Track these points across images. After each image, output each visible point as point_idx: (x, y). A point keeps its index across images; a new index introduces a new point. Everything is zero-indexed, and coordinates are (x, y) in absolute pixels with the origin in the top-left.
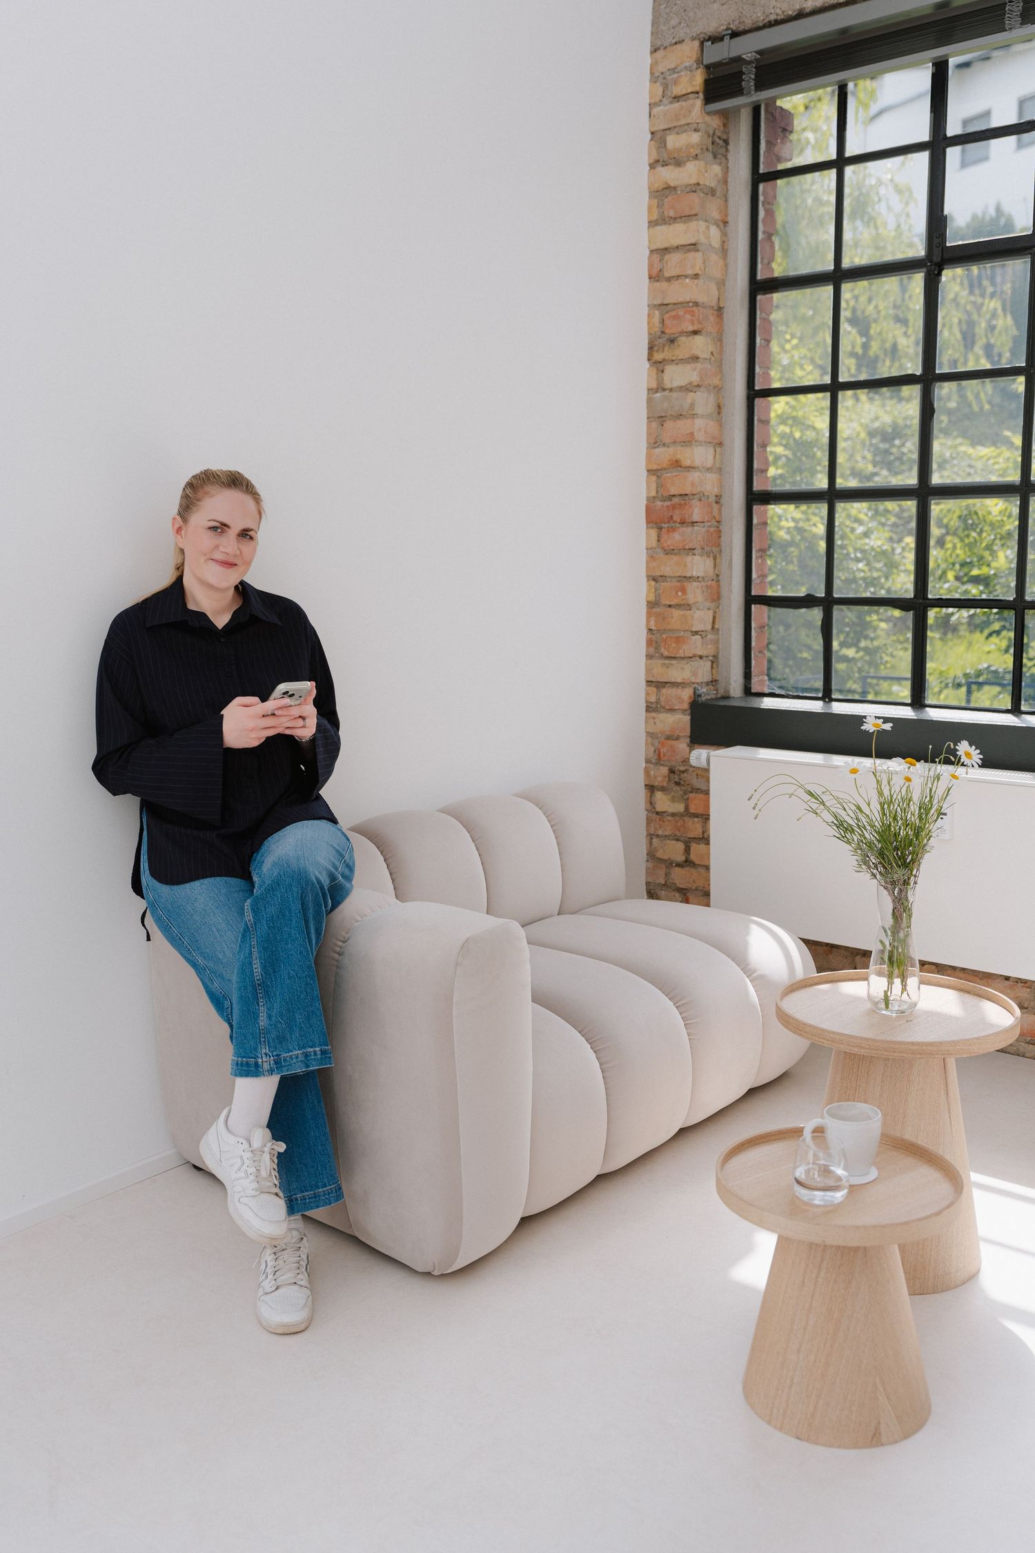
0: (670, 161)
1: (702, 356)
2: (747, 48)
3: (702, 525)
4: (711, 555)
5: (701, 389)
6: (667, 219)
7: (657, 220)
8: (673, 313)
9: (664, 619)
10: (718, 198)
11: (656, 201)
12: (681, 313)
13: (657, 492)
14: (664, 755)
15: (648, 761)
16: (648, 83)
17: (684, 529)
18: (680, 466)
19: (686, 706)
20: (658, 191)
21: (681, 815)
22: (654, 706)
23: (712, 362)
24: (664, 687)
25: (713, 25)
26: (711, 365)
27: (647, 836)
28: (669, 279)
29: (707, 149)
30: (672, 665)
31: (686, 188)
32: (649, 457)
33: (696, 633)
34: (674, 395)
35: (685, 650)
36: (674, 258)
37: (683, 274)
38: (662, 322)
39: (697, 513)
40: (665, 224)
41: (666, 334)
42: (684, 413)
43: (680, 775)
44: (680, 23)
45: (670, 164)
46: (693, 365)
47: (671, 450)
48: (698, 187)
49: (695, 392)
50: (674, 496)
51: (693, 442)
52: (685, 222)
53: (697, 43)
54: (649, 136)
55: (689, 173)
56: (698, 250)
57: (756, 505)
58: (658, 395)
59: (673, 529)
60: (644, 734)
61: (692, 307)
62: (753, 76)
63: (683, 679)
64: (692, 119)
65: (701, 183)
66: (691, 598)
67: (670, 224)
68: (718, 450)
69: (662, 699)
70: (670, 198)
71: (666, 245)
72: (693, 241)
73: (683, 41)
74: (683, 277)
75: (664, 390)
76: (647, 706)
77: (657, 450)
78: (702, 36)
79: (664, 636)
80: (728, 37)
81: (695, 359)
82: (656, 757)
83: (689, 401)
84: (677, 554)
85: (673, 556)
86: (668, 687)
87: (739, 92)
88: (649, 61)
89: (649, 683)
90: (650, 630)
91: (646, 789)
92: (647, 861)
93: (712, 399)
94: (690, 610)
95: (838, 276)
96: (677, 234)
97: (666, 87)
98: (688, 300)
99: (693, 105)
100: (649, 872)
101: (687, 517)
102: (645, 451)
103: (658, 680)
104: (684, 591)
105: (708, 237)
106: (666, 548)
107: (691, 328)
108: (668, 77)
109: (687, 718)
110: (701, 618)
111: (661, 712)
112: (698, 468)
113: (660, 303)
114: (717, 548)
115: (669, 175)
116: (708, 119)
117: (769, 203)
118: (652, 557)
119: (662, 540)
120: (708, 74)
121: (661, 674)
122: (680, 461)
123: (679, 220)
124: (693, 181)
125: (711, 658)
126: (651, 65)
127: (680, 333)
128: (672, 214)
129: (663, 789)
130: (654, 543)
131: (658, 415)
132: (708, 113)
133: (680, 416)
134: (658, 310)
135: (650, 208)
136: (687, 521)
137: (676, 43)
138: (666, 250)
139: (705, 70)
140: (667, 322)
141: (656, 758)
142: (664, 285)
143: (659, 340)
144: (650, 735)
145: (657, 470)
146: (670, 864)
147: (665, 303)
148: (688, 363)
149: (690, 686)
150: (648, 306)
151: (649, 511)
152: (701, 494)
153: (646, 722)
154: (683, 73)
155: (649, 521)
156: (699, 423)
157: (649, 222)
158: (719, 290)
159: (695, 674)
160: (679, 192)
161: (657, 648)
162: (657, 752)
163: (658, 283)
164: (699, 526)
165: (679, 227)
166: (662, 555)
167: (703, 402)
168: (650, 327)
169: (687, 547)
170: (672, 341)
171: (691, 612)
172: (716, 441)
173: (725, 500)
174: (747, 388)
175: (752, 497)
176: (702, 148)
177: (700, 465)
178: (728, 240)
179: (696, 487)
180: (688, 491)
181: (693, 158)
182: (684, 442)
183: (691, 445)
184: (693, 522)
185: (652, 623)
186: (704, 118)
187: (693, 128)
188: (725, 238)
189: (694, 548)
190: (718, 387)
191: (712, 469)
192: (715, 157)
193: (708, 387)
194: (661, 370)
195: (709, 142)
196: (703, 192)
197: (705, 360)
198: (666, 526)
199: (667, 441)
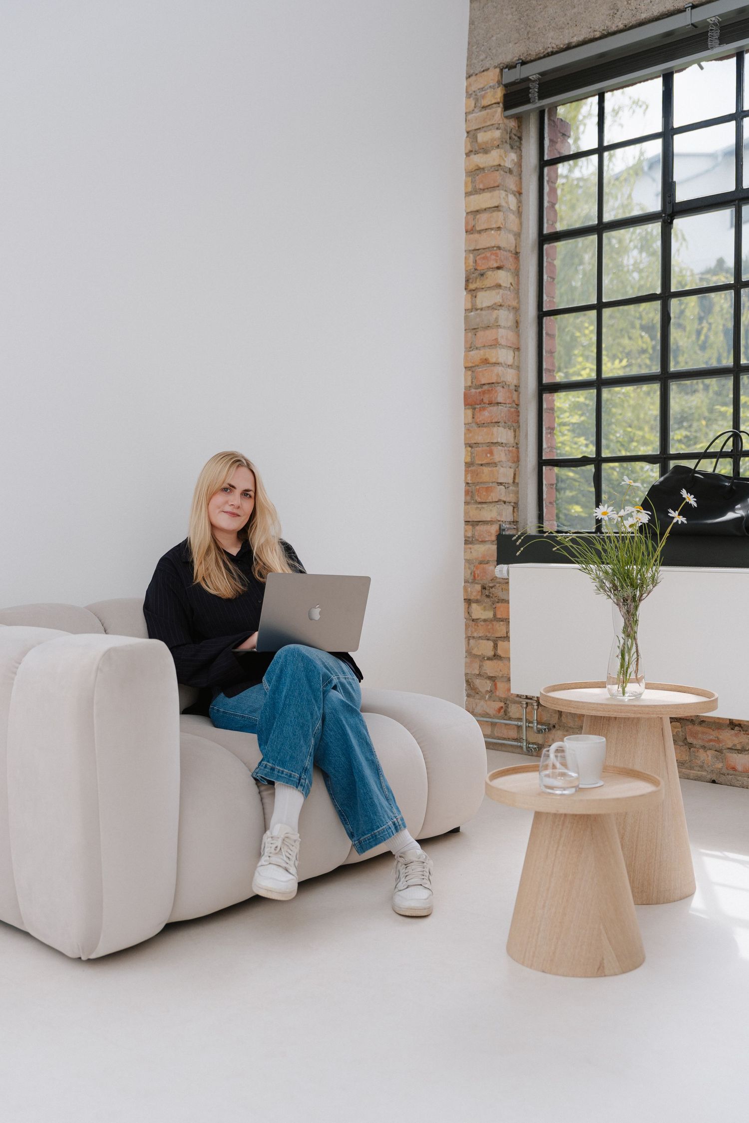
0: (480, 150)
1: (504, 285)
2: (532, 71)
3: (505, 405)
4: (512, 428)
5: (503, 308)
6: (478, 190)
7: (471, 191)
8: (483, 256)
9: (477, 475)
10: (514, 176)
11: (470, 178)
12: (488, 255)
13: (472, 383)
14: (478, 576)
15: (466, 581)
16: (464, 99)
17: (491, 408)
18: (488, 363)
19: (494, 538)
20: (471, 172)
21: (491, 621)
22: (470, 540)
23: (511, 290)
24: (477, 525)
25: (508, 58)
26: (510, 291)
27: (466, 638)
28: (480, 232)
29: (506, 142)
30: (483, 508)
31: (491, 168)
32: (466, 357)
33: (501, 484)
34: (484, 312)
35: (494, 496)
36: (484, 217)
37: (489, 227)
38: (475, 262)
39: (501, 395)
40: (477, 194)
41: (478, 270)
42: (491, 325)
43: (489, 590)
44: (486, 57)
45: (480, 153)
46: (497, 291)
47: (482, 352)
48: (500, 168)
49: (499, 310)
50: (484, 384)
51: (498, 345)
52: (490, 192)
53: (498, 70)
54: (466, 134)
55: (493, 158)
56: (500, 211)
57: (545, 393)
58: (472, 313)
59: (484, 409)
60: (464, 561)
61: (496, 250)
62: (536, 90)
63: (492, 518)
64: (495, 121)
65: (502, 164)
66: (496, 458)
67: (480, 194)
68: (516, 353)
69: (476, 534)
70: (480, 176)
71: (478, 208)
72: (496, 204)
73: (489, 69)
74: (490, 230)
75: (477, 310)
76: (465, 540)
77: (472, 353)
78: (502, 65)
79: (478, 487)
80: (520, 64)
81: (499, 286)
82: (472, 577)
83: (494, 316)
84: (486, 426)
85: (484, 428)
86: (481, 524)
87: (528, 101)
88: (465, 84)
89: (467, 522)
90: (467, 483)
91: (465, 602)
92: (466, 657)
93: (511, 316)
94: (496, 467)
95: (601, 228)
96: (485, 200)
97: (477, 100)
98: (493, 245)
99: (496, 112)
100: (467, 665)
101: (493, 399)
102: (463, 354)
103: (473, 520)
104: (491, 453)
105: (507, 203)
106: (479, 423)
107: (495, 265)
108: (479, 94)
109: (495, 547)
110: (505, 473)
111: (476, 544)
112: (501, 364)
113: (473, 249)
114: (516, 424)
115: (480, 160)
116: (507, 121)
117: (552, 182)
118: (469, 430)
119: (476, 417)
120: (506, 90)
121: (475, 515)
122: (488, 359)
123: (486, 190)
124: (496, 163)
125: (513, 504)
126: (466, 87)
127: (488, 269)
128: (481, 186)
129: (477, 601)
130: (470, 420)
131: (473, 328)
132: (507, 117)
133: (488, 327)
134: (472, 254)
135: (466, 184)
136: (493, 402)
137: (484, 71)
138: (477, 212)
139: (504, 88)
140: (478, 261)
141: (472, 579)
142: (476, 236)
143: (473, 275)
144: (468, 561)
145: (471, 367)
146: (483, 658)
147: (477, 248)
148: (494, 290)
149: (496, 523)
150: (465, 251)
151: (466, 396)
152: (504, 383)
153: (465, 552)
154: (488, 91)
155: (466, 405)
156: (502, 332)
157: (465, 193)
158: (516, 239)
159: (500, 514)
160: (486, 171)
161: (472, 497)
162: (473, 574)
163: (472, 235)
164: (502, 406)
165: (487, 195)
166: (476, 428)
167: (505, 317)
168: (466, 266)
169: (494, 421)
170: (482, 275)
171: (497, 468)
172: (515, 347)
173: (522, 390)
174: (537, 310)
175: (542, 387)
176: (503, 142)
177: (503, 362)
178: (522, 206)
179: (500, 378)
180: (494, 381)
181: (496, 147)
182: (491, 346)
183: (496, 347)
184: (498, 403)
185: (469, 478)
186: (503, 120)
187: (496, 128)
188: (519, 204)
189: (499, 421)
190: (516, 308)
191: (512, 366)
192: (512, 147)
193: (509, 307)
194: (474, 296)
195: (507, 137)
196: (504, 171)
197: (506, 288)
198: (478, 407)
199: (479, 345)
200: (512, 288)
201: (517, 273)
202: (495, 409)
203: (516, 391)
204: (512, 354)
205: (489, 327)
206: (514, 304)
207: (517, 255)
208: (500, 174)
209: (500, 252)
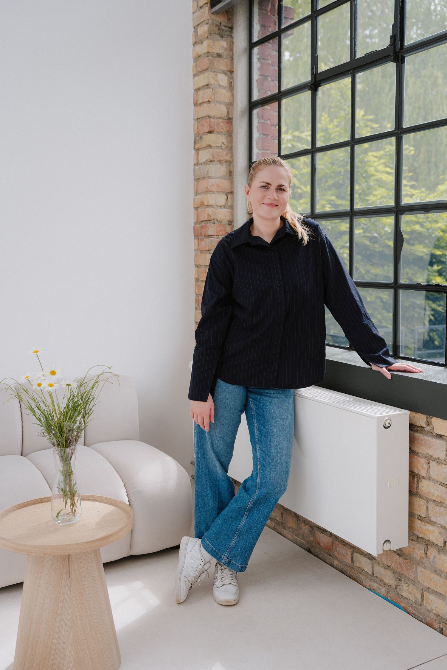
0: (199, 41)
1: (216, 145)
3: (217, 237)
5: (214, 163)
6: (198, 73)
7: (196, 73)
9: (200, 288)
10: (225, 59)
11: (195, 63)
12: (204, 122)
13: (197, 219)
18: (204, 205)
20: (196, 58)
23: (223, 148)
28: (200, 105)
29: (215, 33)
31: (204, 55)
32: (194, 199)
34: (202, 166)
36: (201, 92)
37: (204, 101)
38: (198, 128)
40: (197, 76)
41: (198, 134)
42: (205, 176)
45: (199, 43)
46: (209, 150)
47: (201, 197)
48: (209, 54)
49: (209, 165)
50: (203, 221)
51: (209, 192)
52: (204, 73)
55: (205, 47)
56: (210, 88)
58: (197, 167)
59: (202, 240)
61: (208, 119)
64: (206, 18)
65: (210, 52)
67: (199, 75)
68: (229, 196)
70: (199, 61)
71: (199, 86)
72: (206, 83)
74: (204, 103)
75: (200, 164)
77: (197, 197)
81: (210, 146)
83: (206, 170)
85: (203, 254)
90: (197, 294)
93: (224, 168)
95: (280, 96)
96: (202, 80)
97: (198, 3)
98: (206, 115)
99: (206, 10)
101: (206, 232)
102: (193, 198)
105: (217, 81)
106: (201, 250)
107: (207, 130)
112: (212, 206)
113: (197, 118)
115: (199, 49)
116: (213, 17)
118: (196, 254)
119: (199, 245)
122: (204, 202)
123: (202, 73)
124: (206, 51)
127: (204, 133)
128: (199, 70)
130: (197, 247)
131: (197, 178)
132: (213, 13)
134: (197, 121)
135: (193, 68)
136: (206, 235)
138: (198, 89)
142: (199, 107)
143: (197, 138)
145: (197, 208)
147: (199, 117)
148: (207, 149)
150: (194, 120)
151: (195, 230)
152: (215, 220)
155: (195, 236)
156: (213, 181)
160: (202, 58)
163: (196, 107)
164: (215, 238)
165: (202, 76)
166: (200, 254)
167: (217, 169)
168: (194, 132)
169: (207, 249)
170: (201, 138)
172: (228, 191)
173: (235, 223)
174: (248, 161)
176: (211, 33)
177: (213, 204)
178: (234, 81)
179: (211, 217)
180: (206, 219)
181: (206, 38)
182: (206, 192)
183: (208, 194)
184: (209, 236)
185: (197, 290)
186: (210, 16)
187: (206, 23)
188: (231, 80)
189: (210, 249)
190: (230, 162)
191: (224, 206)
192: (222, 37)
193: (220, 161)
194: (198, 154)
195: (216, 29)
196: (212, 57)
197: (217, 147)
198: (200, 237)
199: (200, 191)
200: (223, 146)
201: (230, 134)
202: (207, 240)
203: (229, 224)
204: (225, 197)
205: (204, 177)
206: (228, 158)
207: (230, 120)
208: (208, 59)
209: (210, 120)
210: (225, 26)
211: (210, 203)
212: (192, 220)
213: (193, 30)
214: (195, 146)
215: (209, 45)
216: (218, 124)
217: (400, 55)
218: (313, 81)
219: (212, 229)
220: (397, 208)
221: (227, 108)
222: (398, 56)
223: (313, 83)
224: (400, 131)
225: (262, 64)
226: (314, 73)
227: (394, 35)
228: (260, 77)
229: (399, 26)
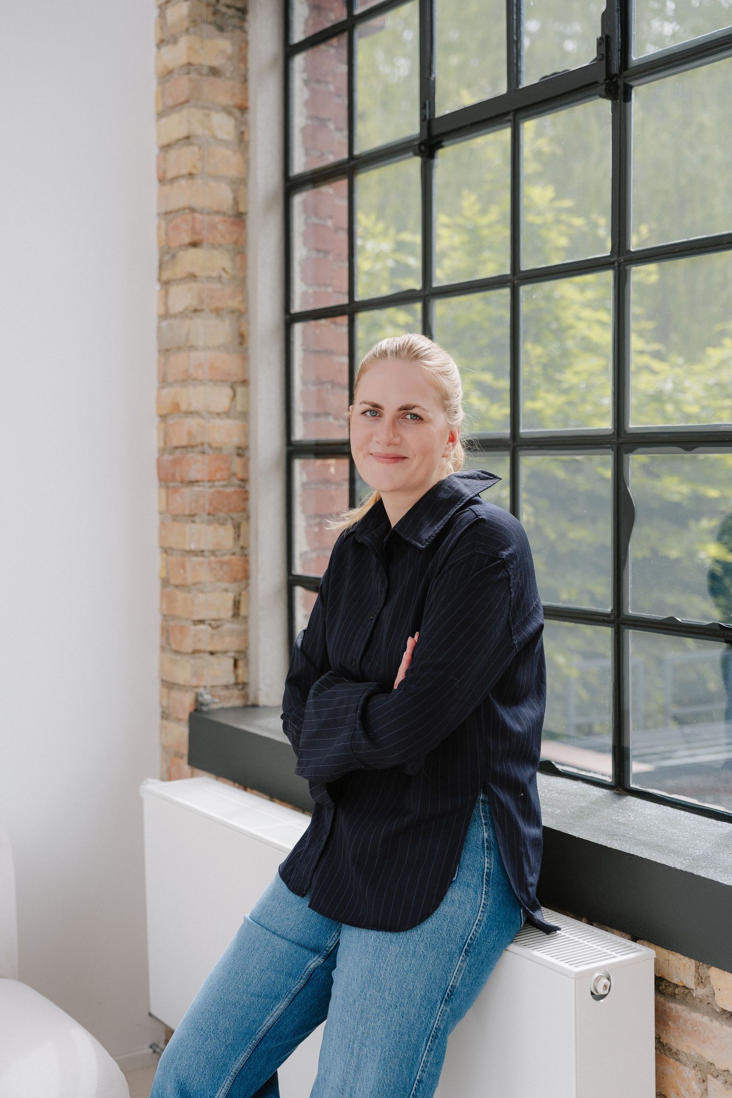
0: (170, 39)
1: (202, 273)
3: (209, 485)
4: (230, 522)
5: (203, 314)
6: (167, 109)
7: (163, 110)
8: (173, 223)
9: (172, 603)
10: (230, 79)
11: (161, 88)
12: (179, 222)
13: (165, 443)
17: (185, 490)
18: (179, 412)
19: (187, 715)
20: (164, 77)
22: (165, 712)
23: (223, 281)
24: (172, 689)
26: (222, 283)
28: (171, 181)
29: (206, 21)
30: (178, 661)
31: (181, 70)
32: (159, 396)
33: (202, 622)
34: (177, 322)
35: (189, 643)
36: (173, 154)
37: (179, 174)
38: (167, 234)
40: (166, 116)
41: (170, 248)
42: (182, 345)
45: (170, 42)
46: (191, 285)
47: (173, 391)
48: (191, 67)
49: (191, 319)
50: (177, 448)
51: (191, 381)
52: (178, 112)
55: (182, 51)
56: (193, 144)
57: (298, 459)
58: (165, 323)
59: (175, 490)
60: (160, 747)
61: (188, 214)
63: (185, 681)
65: (193, 63)
66: (189, 578)
67: (170, 115)
68: (240, 390)
69: (171, 704)
70: (169, 83)
71: (170, 140)
72: (185, 134)
74: (180, 178)
75: (171, 317)
76: (161, 711)
77: (165, 392)
79: (172, 623)
81: (193, 277)
83: (186, 329)
84: (180, 521)
85: (177, 523)
86: (176, 689)
89: (162, 682)
90: (164, 616)
94: (189, 592)
95: (351, 166)
96: (174, 126)
98: (185, 206)
101: (185, 474)
102: (155, 393)
103: (169, 680)
104: (185, 568)
105: (211, 128)
106: (172, 513)
107: (187, 239)
110: (215, 603)
111: (171, 721)
112: (198, 413)
113: (165, 211)
114: (241, 514)
115: (169, 56)
118: (163, 523)
119: (169, 503)
121: (170, 671)
122: (179, 404)
123: (175, 109)
124: (184, 61)
127: (180, 246)
128: (170, 102)
130: (164, 506)
131: (165, 348)
134: (165, 219)
135: (157, 97)
136: (185, 480)
138: (168, 146)
140: (170, 233)
142: (169, 187)
143: (165, 256)
144: (166, 748)
145: (165, 416)
147: (169, 209)
148: (186, 282)
149: (193, 690)
150: (158, 215)
151: (160, 466)
153: (161, 732)
155: (161, 480)
159: (195, 674)
160: (175, 76)
163: (164, 187)
164: (204, 486)
165: (175, 117)
166: (169, 522)
167: (208, 330)
168: (159, 242)
169: (186, 514)
170: (174, 257)
172: (234, 379)
173: (252, 453)
174: (283, 311)
175: (291, 448)
176: (195, 20)
178: (249, 130)
180: (184, 444)
181: (185, 32)
182: (184, 381)
183: (189, 384)
184: (192, 483)
185: (164, 606)
188: (243, 128)
189: (193, 513)
190: (240, 311)
191: (227, 414)
192: (221, 29)
193: (217, 312)
194: (167, 294)
195: (206, 12)
196: (200, 74)
197: (209, 278)
198: (171, 485)
199: (171, 379)
200: (224, 274)
201: (240, 250)
202: (188, 492)
203: (239, 455)
204: (228, 392)
205: (180, 347)
206: (235, 303)
207: (239, 218)
208: (190, 80)
209: (194, 218)
210: (228, 6)
211: (194, 406)
212: (152, 442)
213: (155, 12)
214: (160, 274)
215: (190, 48)
216: (213, 226)
217: (620, 83)
218: (425, 136)
219: (197, 467)
220: (618, 438)
221: (233, 191)
222: (615, 84)
223: (425, 141)
224: (622, 259)
225: (314, 93)
226: (425, 117)
227: (607, 37)
228: (309, 122)
229: (617, 15)
